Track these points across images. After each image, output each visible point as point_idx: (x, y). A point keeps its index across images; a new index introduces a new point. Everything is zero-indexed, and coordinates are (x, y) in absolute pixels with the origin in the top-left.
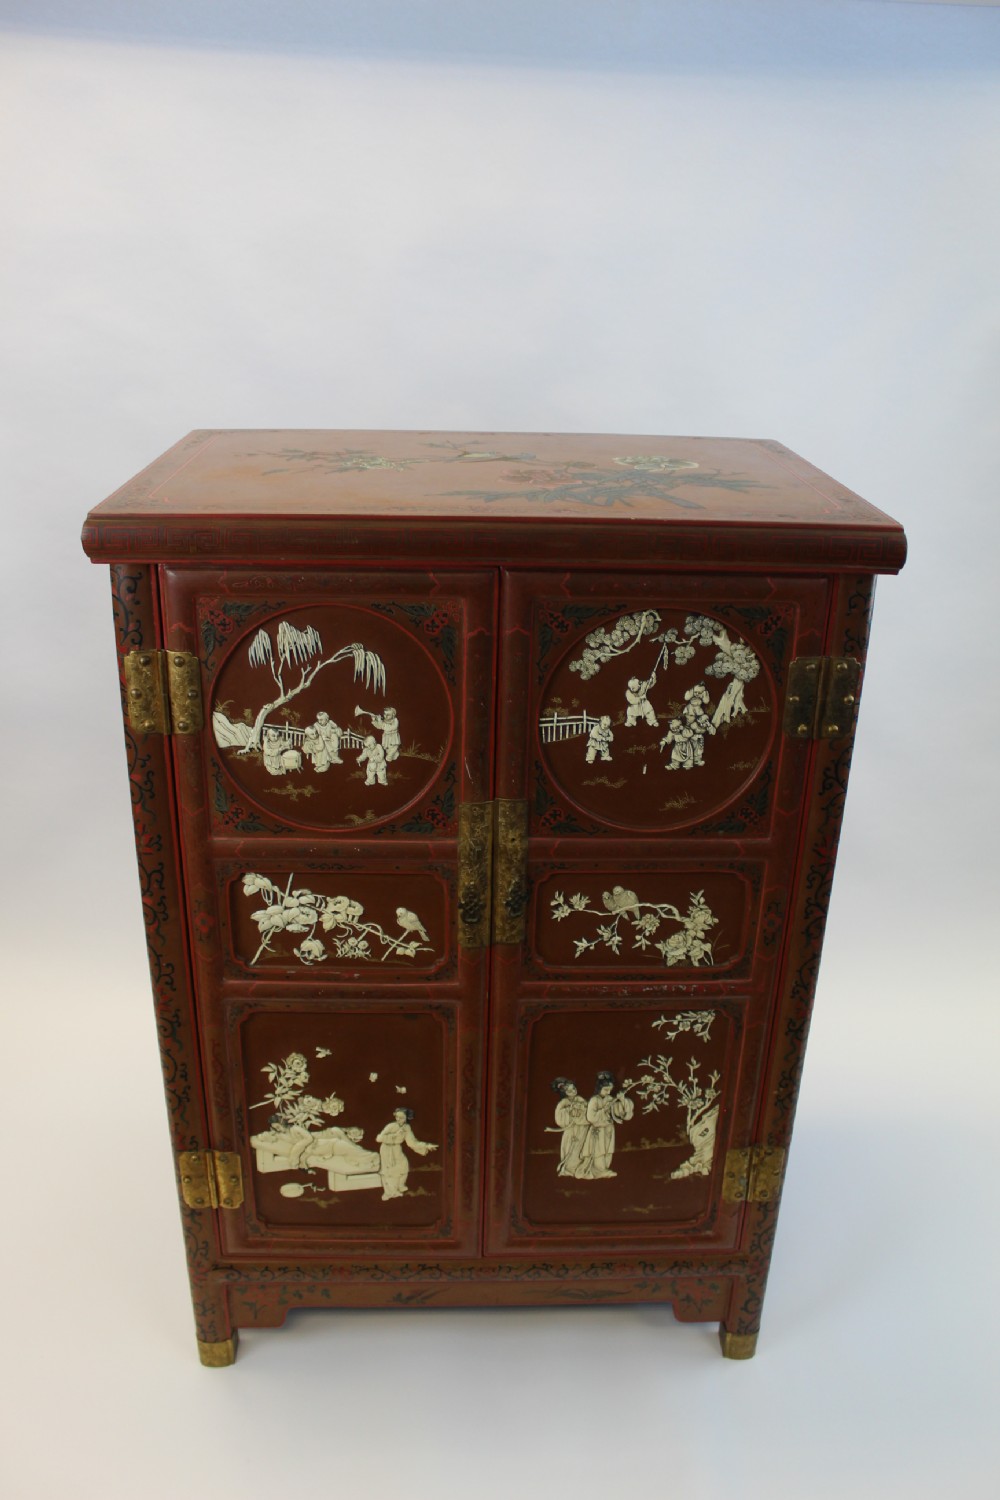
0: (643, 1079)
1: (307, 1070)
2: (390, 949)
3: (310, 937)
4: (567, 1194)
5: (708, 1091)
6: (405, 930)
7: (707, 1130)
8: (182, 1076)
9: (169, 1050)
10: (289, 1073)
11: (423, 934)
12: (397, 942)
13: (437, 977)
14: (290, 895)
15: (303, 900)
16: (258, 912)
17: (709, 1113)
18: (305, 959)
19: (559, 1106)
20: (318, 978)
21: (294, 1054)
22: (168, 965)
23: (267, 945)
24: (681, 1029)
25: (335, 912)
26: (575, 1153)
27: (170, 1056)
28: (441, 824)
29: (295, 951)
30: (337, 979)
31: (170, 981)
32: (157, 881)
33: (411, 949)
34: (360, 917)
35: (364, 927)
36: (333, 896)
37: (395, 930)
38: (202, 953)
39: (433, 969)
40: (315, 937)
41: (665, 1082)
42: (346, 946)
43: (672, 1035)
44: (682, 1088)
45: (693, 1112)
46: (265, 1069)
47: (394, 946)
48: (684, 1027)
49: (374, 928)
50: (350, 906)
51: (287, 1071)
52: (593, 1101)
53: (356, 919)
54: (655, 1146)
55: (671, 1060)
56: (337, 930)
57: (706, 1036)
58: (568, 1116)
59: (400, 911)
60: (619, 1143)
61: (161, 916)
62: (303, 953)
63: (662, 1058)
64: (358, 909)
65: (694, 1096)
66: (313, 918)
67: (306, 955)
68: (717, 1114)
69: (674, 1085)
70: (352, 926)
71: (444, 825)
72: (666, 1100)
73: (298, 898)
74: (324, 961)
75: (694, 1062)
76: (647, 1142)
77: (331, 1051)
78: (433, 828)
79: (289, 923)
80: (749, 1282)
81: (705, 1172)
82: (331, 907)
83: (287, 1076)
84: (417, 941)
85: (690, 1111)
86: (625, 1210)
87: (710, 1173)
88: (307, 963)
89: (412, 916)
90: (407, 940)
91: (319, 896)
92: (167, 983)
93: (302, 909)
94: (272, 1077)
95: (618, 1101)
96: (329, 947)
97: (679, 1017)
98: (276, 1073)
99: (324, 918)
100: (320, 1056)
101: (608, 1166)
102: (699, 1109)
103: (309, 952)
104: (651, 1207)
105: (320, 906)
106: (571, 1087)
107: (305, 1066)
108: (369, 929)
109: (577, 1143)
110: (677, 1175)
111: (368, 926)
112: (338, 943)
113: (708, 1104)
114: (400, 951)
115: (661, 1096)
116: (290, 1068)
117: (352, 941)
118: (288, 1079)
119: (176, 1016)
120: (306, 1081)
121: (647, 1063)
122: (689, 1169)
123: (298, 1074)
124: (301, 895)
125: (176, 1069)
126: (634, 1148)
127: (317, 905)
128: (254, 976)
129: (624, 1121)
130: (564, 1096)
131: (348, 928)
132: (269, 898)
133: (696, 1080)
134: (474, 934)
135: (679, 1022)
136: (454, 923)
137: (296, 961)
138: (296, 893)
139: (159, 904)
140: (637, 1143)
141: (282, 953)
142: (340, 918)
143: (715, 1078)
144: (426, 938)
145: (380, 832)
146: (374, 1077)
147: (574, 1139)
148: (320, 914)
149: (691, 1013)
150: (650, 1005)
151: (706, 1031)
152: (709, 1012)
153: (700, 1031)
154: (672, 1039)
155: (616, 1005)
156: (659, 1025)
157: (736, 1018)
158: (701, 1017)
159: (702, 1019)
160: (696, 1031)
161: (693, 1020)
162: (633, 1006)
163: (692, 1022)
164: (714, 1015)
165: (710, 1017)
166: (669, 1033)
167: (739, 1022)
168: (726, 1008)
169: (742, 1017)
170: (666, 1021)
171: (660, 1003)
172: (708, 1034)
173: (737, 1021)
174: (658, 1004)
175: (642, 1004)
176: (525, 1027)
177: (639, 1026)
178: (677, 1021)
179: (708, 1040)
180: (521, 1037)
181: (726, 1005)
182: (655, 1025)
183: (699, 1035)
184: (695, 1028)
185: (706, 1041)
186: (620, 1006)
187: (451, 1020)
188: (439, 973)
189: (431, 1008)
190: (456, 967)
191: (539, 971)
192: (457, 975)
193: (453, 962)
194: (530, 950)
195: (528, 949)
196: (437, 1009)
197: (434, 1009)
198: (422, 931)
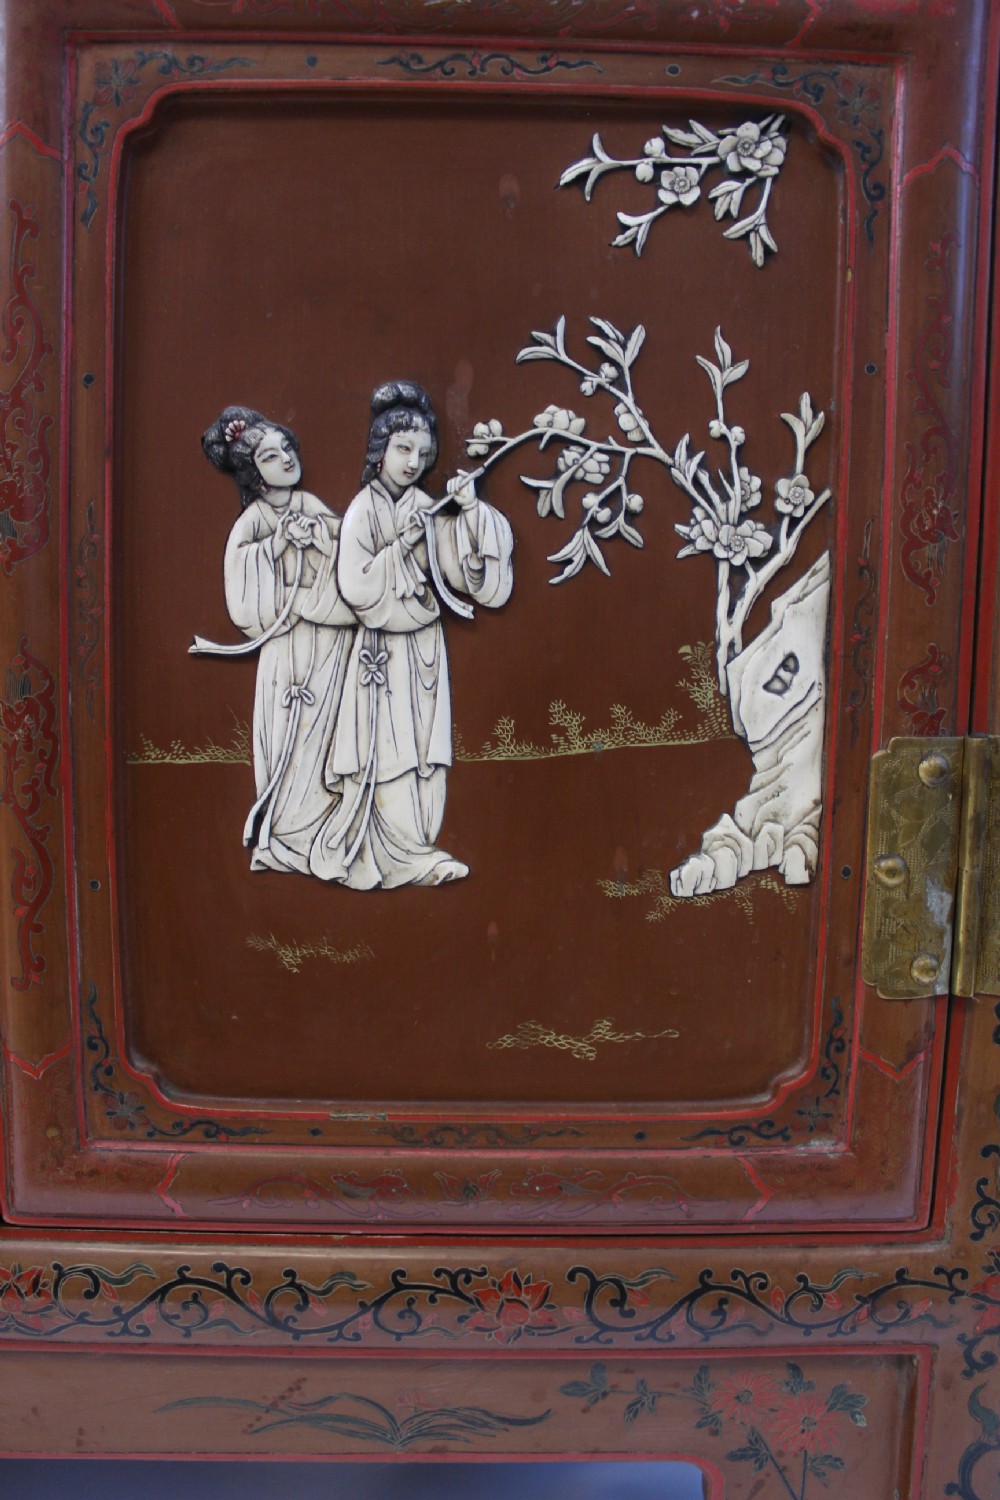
0: (541, 419)
4: (289, 957)
5: (783, 486)
7: (790, 662)
17: (795, 591)
19: (240, 530)
24: (667, 198)
26: (306, 761)
41: (622, 436)
43: (637, 224)
44: (686, 468)
45: (738, 575)
48: (681, 189)
52: (362, 504)
54: (603, 742)
55: (638, 335)
57: (757, 232)
58: (269, 576)
60: (468, 725)
63: (606, 327)
65: (735, 507)
68: (824, 588)
69: (657, 451)
72: (631, 516)
75: (723, 349)
76: (573, 722)
80: (973, 1367)
81: (796, 873)
85: (724, 571)
86: (507, 1041)
87: (815, 871)
95: (453, 510)
97: (656, 146)
101: (433, 832)
102: (758, 563)
104: (603, 1030)
106: (273, 438)
109: (309, 714)
110: (694, 877)
113: (788, 547)
115: (612, 501)
121: (552, 345)
122: (735, 847)
126: (526, 753)
129: (479, 608)
130: (253, 488)
133: (737, 435)
135: (659, 167)
140: (535, 730)
143: (805, 426)
147: (299, 695)
149: (696, 126)
150: (544, 70)
151: (758, 213)
152: (764, 123)
153: (734, 212)
154: (635, 240)
155: (420, 61)
156: (584, 176)
157: (859, 144)
158: (734, 149)
159: (739, 155)
160: (719, 211)
161: (705, 162)
162: (479, 72)
163: (703, 170)
164: (781, 141)
165: (766, 146)
166: (623, 218)
167: (873, 164)
168: (817, 99)
169: (880, 142)
170: (608, 162)
171: (581, 64)
172: (763, 220)
173: (864, 159)
174: (574, 66)
175: (514, 65)
176: (96, 156)
177: (509, 185)
178: (650, 160)
179: (766, 249)
180: (84, 205)
181: (821, 90)
182: (569, 175)
183: (735, 231)
184: (715, 199)
185: (758, 255)
186: (435, 67)
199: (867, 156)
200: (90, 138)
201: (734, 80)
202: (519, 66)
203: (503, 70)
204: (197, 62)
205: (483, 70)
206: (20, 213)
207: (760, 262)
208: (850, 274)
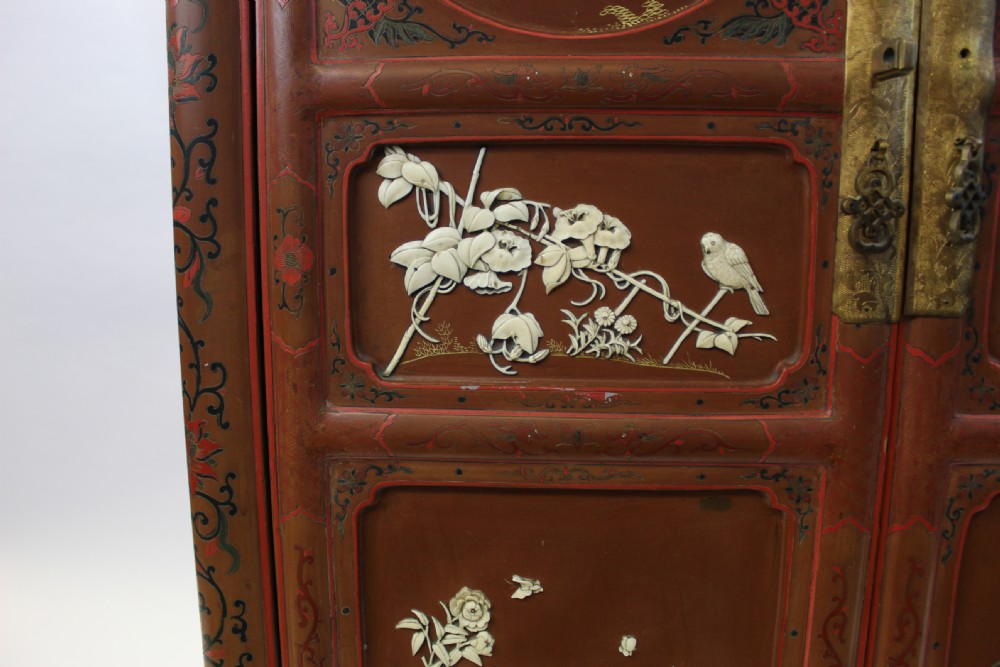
1: (491, 627)
2: (686, 333)
3: (513, 305)
6: (715, 285)
8: (235, 630)
9: (212, 569)
10: (455, 635)
11: (755, 297)
12: (699, 317)
13: (781, 399)
14: (476, 202)
15: (504, 213)
16: (406, 246)
18: (500, 358)
20: (528, 402)
21: (465, 590)
22: (214, 367)
23: (421, 324)
25: (571, 242)
27: (211, 580)
28: (807, 19)
29: (481, 340)
30: (566, 403)
31: (216, 405)
32: (201, 163)
33: (727, 337)
34: (624, 252)
35: (629, 278)
36: (567, 204)
37: (695, 287)
38: (286, 337)
39: (774, 381)
40: (523, 307)
42: (590, 328)
46: (406, 624)
47: (691, 326)
49: (653, 283)
50: (603, 226)
51: (450, 628)
53: (615, 257)
56: (571, 288)
59: (710, 240)
61: (206, 248)
62: (498, 342)
64: (620, 236)
66: (522, 258)
67: (504, 349)
70: (603, 277)
71: (814, 21)
73: (492, 207)
74: (538, 363)
77: (542, 585)
78: (790, 29)
79: (471, 271)
82: (563, 230)
83: (449, 640)
84: (740, 317)
88: (503, 370)
89: (735, 252)
90: (719, 313)
91: (538, 205)
92: (211, 410)
93: (500, 235)
94: (417, 641)
96: (554, 330)
98: (426, 633)
99: (548, 254)
100: (520, 594)
103: (510, 342)
105: (537, 231)
107: (487, 617)
108: (641, 285)
111: (637, 278)
112: (573, 322)
114: (705, 340)
116: (456, 623)
117: (603, 314)
118: (450, 648)
119: (227, 488)
120: (487, 651)
123: (471, 635)
124: (497, 202)
125: (224, 614)
127: (534, 225)
128: (391, 398)
131: (594, 282)
132: (431, 212)
134: (872, 288)
136: (826, 263)
137: (479, 364)
138: (488, 197)
139: (203, 219)
141: (451, 348)
142: (582, 256)
144: (760, 307)
145: (676, 39)
146: (628, 645)
148: (537, 248)
176: (954, 526)
180: (944, 552)
187: (804, 506)
188: (787, 392)
189: (763, 477)
190: (825, 373)
191: (993, 389)
192: (827, 394)
193: (818, 362)
194: (976, 333)
195: (971, 330)
196: (777, 480)
197: (770, 479)
198: (753, 288)
200: (951, 516)
206: (915, 565)
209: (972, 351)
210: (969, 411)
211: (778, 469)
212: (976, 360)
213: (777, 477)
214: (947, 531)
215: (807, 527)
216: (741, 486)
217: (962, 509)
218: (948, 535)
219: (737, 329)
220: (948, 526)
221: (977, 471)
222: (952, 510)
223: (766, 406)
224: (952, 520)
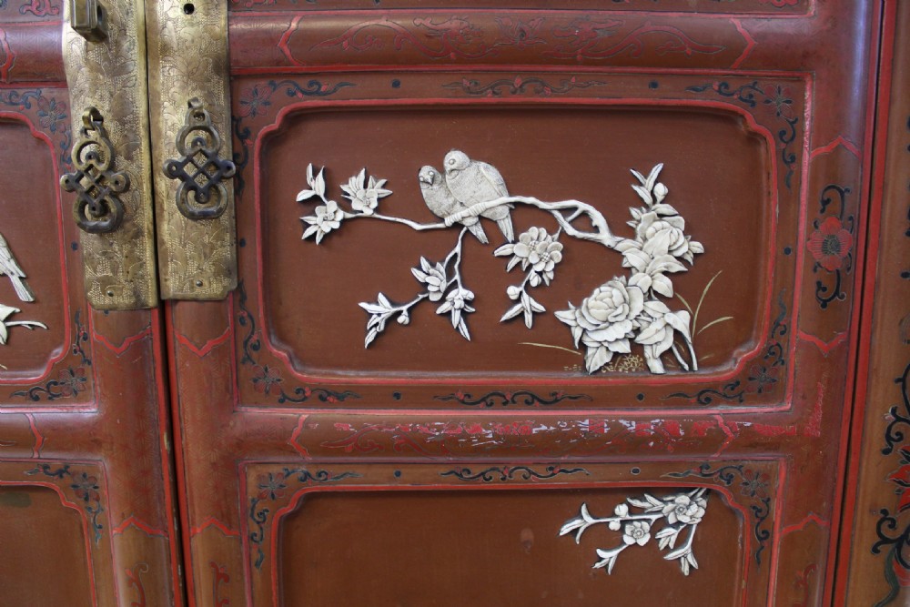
11: (16, 283)
13: (50, 391)
24: (629, 541)
43: (609, 556)
48: (637, 535)
57: (686, 558)
84: (7, 303)
97: (622, 510)
134: (113, 271)
135: (623, 523)
136: (75, 245)
144: (23, 293)
149: (649, 497)
150: (551, 475)
151: (687, 548)
152: (692, 494)
153: (671, 546)
154: (607, 565)
155: (469, 472)
156: (576, 531)
157: (754, 508)
158: (673, 510)
159: (676, 514)
160: (662, 545)
161: (654, 517)
162: (508, 478)
163: (652, 523)
164: (704, 503)
165: (694, 508)
166: (600, 552)
167: (762, 519)
168: (728, 483)
169: (768, 506)
170: (590, 521)
171: (575, 470)
172: (690, 551)
173: (757, 517)
174: (571, 472)
175: (531, 473)
176: (261, 529)
177: (527, 535)
178: (618, 520)
179: (691, 567)
180: (256, 556)
181: (732, 476)
182: (565, 530)
183: (671, 556)
184: (660, 539)
185: (686, 570)
186: (479, 476)
187: (93, 504)
188: (55, 383)
189: (47, 473)
190: (90, 363)
191: (279, 380)
192: (94, 385)
193: (82, 352)
194: (251, 317)
195: (245, 314)
196: (61, 476)
197: (53, 475)
198: (12, 273)
199: (759, 514)
200: (257, 518)
201: (675, 475)
202: (534, 474)
203: (524, 476)
204: (323, 474)
205: (510, 477)
206: (217, 570)
207: (686, 574)
208: (744, 582)
209: (250, 337)
210: (257, 404)
211: (58, 465)
212: (256, 348)
213: (60, 473)
214: (256, 535)
215: (100, 527)
216: (25, 483)
217: (267, 511)
218: (257, 538)
219: (4, 317)
220: (256, 529)
221: (275, 470)
222: (256, 511)
223: (36, 399)
224: (258, 523)
